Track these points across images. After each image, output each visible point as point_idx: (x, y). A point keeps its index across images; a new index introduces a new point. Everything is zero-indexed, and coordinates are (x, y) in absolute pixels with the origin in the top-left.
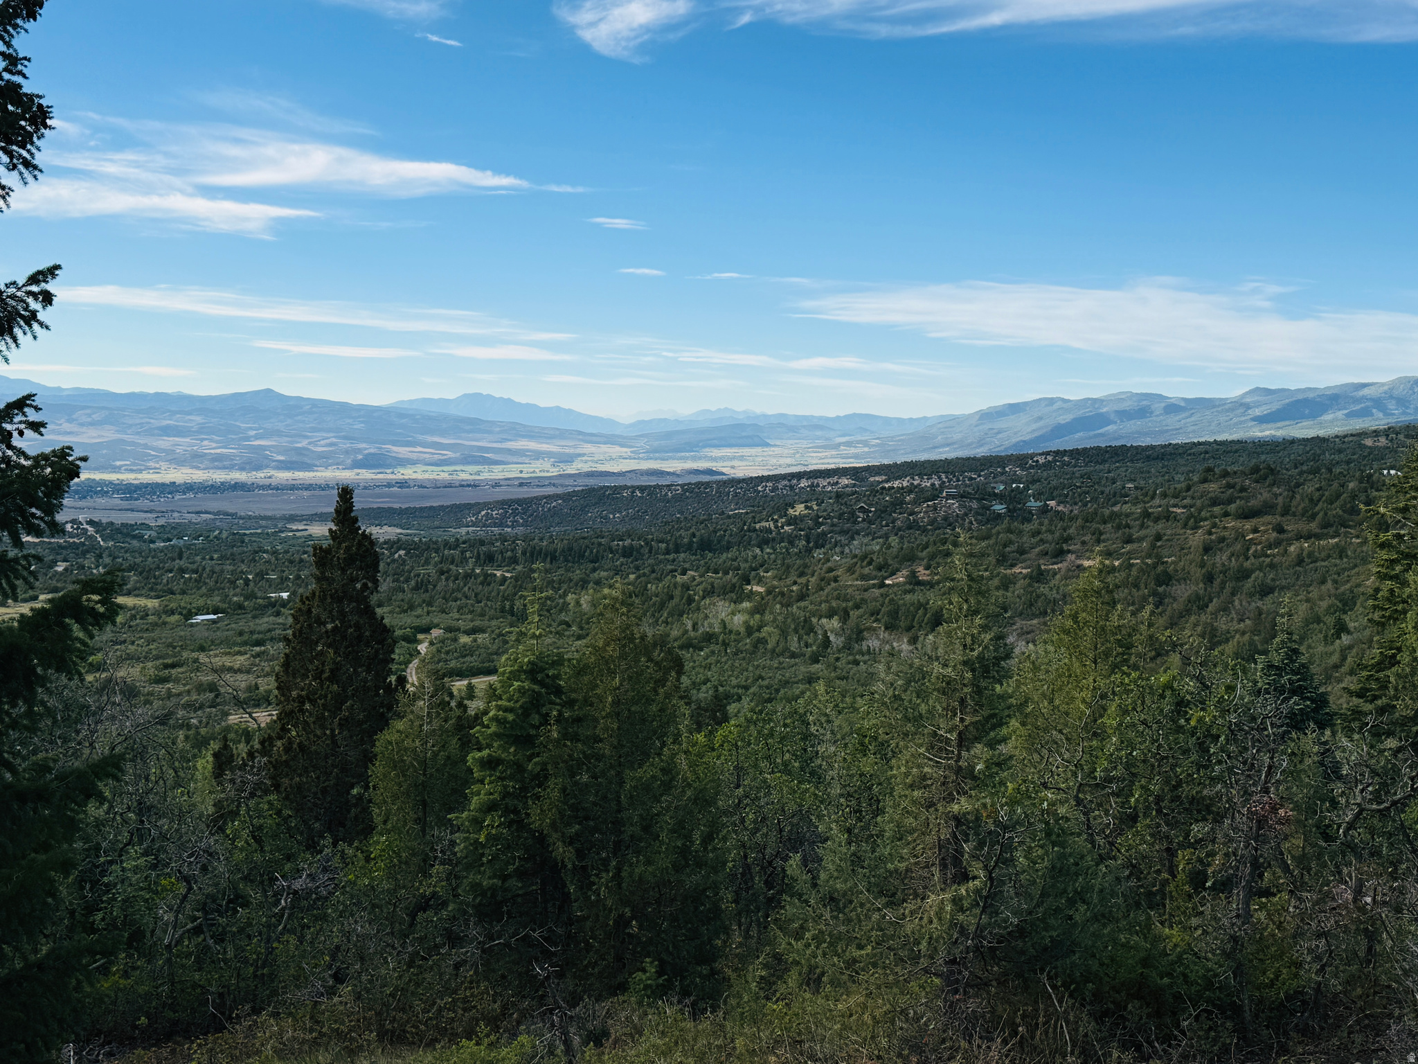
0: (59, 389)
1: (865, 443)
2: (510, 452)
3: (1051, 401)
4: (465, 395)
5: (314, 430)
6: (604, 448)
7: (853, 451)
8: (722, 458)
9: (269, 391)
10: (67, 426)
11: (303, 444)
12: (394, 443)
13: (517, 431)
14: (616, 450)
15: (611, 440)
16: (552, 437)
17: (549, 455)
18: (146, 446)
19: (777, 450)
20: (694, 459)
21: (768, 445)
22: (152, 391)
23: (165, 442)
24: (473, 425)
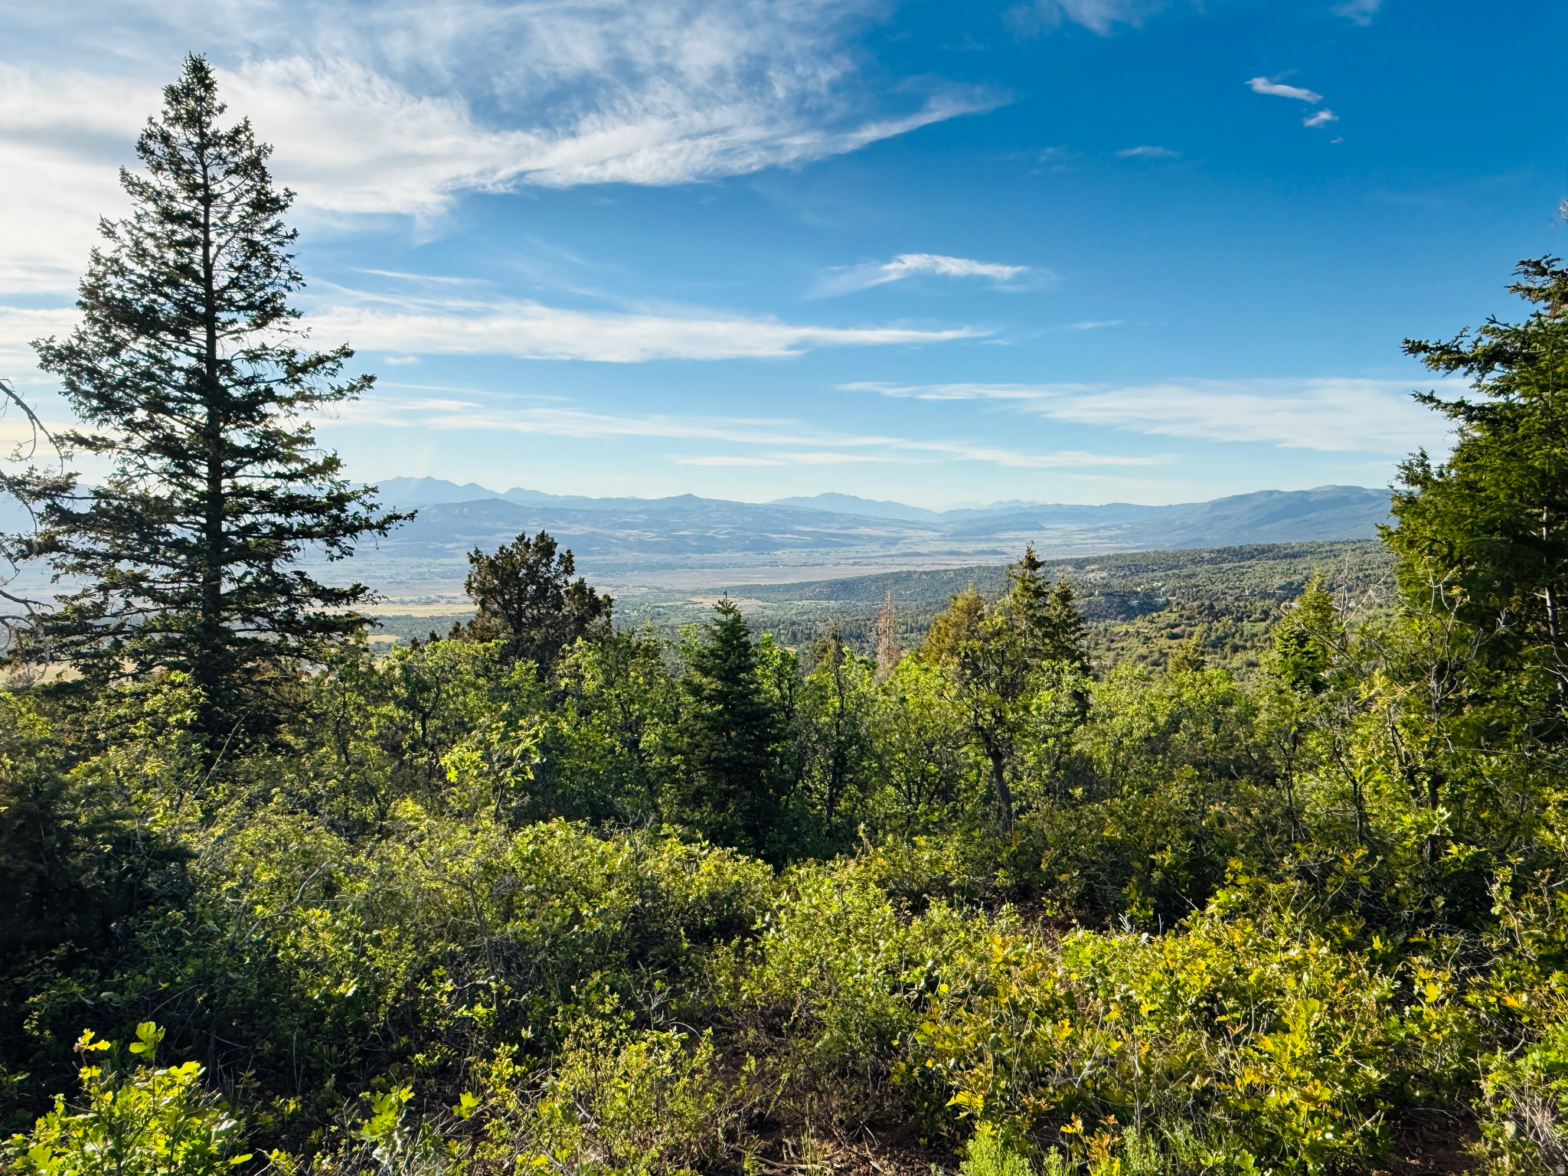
0: (556, 496)
1: (1119, 527)
2: (851, 537)
3: (1271, 493)
4: (824, 495)
5: (719, 523)
6: (921, 533)
7: (1109, 533)
8: (1007, 540)
9: (690, 495)
10: (561, 524)
11: (711, 533)
12: (772, 532)
13: (858, 521)
14: (928, 534)
15: (926, 527)
16: (884, 525)
17: (879, 538)
18: (610, 536)
19: (1049, 533)
20: (987, 541)
21: (1043, 529)
22: (615, 497)
23: (621, 534)
24: (829, 517)
